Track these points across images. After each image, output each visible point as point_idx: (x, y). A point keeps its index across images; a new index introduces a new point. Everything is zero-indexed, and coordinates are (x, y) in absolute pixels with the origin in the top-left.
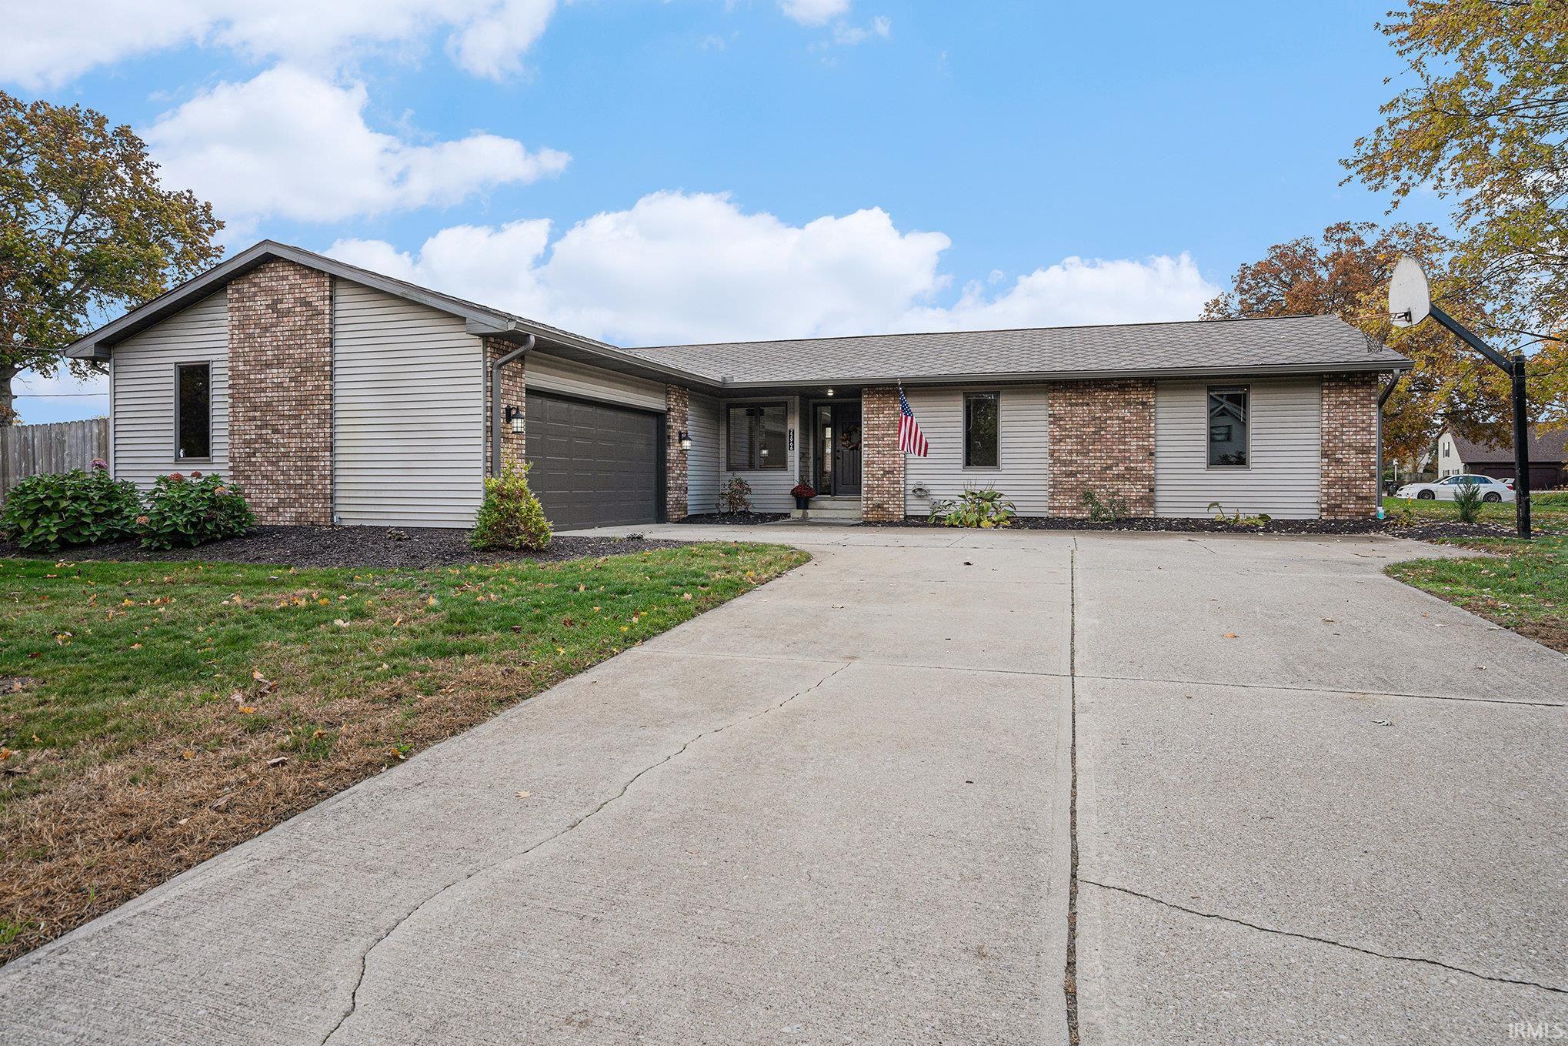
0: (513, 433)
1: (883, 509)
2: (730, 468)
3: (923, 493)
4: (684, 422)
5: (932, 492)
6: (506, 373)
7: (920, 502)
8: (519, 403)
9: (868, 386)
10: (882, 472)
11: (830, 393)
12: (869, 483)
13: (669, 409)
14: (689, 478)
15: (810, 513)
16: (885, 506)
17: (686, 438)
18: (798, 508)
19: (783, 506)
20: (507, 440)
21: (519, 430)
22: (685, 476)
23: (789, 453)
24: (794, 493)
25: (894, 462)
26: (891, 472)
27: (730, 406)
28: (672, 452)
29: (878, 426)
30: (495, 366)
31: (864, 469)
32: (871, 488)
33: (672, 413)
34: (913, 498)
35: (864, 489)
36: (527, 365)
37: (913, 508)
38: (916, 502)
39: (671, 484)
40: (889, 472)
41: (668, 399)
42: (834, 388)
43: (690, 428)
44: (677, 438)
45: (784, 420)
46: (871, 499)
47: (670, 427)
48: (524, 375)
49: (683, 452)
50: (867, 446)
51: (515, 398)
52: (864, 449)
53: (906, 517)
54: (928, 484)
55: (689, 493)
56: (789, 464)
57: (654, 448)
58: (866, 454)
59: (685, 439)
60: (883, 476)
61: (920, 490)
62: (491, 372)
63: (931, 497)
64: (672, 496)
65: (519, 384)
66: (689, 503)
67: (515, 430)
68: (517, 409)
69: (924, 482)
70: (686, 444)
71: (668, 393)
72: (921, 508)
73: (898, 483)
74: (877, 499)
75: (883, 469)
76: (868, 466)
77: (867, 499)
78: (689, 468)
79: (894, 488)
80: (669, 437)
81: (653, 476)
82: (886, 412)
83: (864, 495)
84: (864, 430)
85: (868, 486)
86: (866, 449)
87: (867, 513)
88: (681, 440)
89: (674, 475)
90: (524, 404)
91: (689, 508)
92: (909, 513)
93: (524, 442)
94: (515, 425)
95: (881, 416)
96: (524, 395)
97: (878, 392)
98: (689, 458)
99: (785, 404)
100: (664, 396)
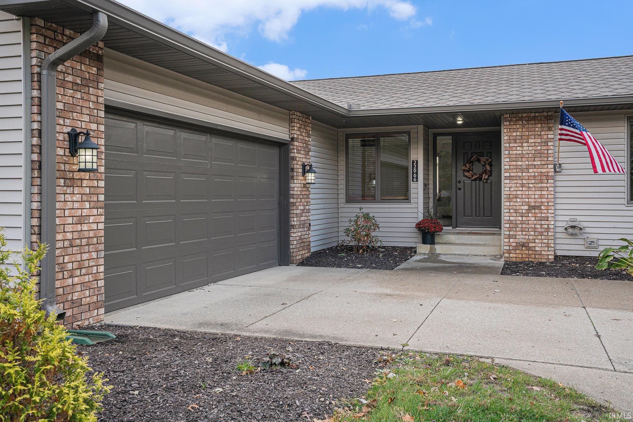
0: (80, 170)
1: (529, 248)
2: (350, 200)
3: (576, 231)
4: (307, 153)
5: (587, 230)
6: (70, 78)
7: (573, 241)
8: (94, 126)
9: (506, 111)
10: (526, 207)
11: (460, 121)
12: (512, 218)
13: (293, 139)
14: (312, 212)
15: (439, 249)
16: (531, 245)
17: (311, 171)
18: (424, 242)
19: (407, 240)
20: (71, 182)
21: (89, 166)
22: (308, 211)
23: (413, 185)
24: (419, 226)
25: (541, 196)
26: (539, 208)
27: (348, 136)
28: (296, 186)
29: (522, 156)
30: (45, 64)
31: (505, 204)
32: (513, 225)
33: (296, 143)
34: (564, 236)
35: (505, 226)
36: (106, 72)
37: (563, 247)
38: (567, 241)
39: (295, 221)
40: (534, 208)
41: (291, 128)
42: (465, 115)
43: (313, 159)
44: (300, 170)
45: (405, 150)
46: (515, 237)
47: (294, 158)
48: (101, 86)
49: (306, 186)
50: (510, 178)
51: (86, 118)
52: (504, 181)
53: (556, 257)
54: (583, 220)
55: (312, 228)
56: (412, 196)
57: (276, 183)
58: (507, 187)
59: (309, 171)
60: (529, 210)
61: (573, 227)
62: (39, 74)
63: (587, 235)
64: (295, 235)
65: (93, 98)
66: (312, 239)
67: (82, 166)
68: (87, 135)
69: (579, 218)
70: (311, 177)
71: (291, 121)
72: (573, 247)
73: (547, 219)
74: (521, 238)
75: (528, 204)
76: (509, 199)
77: (509, 237)
78: (312, 202)
79: (541, 225)
80: (293, 170)
81: (275, 214)
82: (530, 141)
83: (505, 231)
84: (505, 161)
85: (510, 222)
86: (508, 181)
87: (509, 252)
88: (304, 173)
89: (298, 211)
90: (102, 128)
91: (312, 244)
92: (559, 253)
93: (102, 184)
94: (82, 159)
95: (525, 144)
96: (102, 114)
97: (521, 119)
98: (312, 191)
99: (409, 133)
100: (287, 126)
